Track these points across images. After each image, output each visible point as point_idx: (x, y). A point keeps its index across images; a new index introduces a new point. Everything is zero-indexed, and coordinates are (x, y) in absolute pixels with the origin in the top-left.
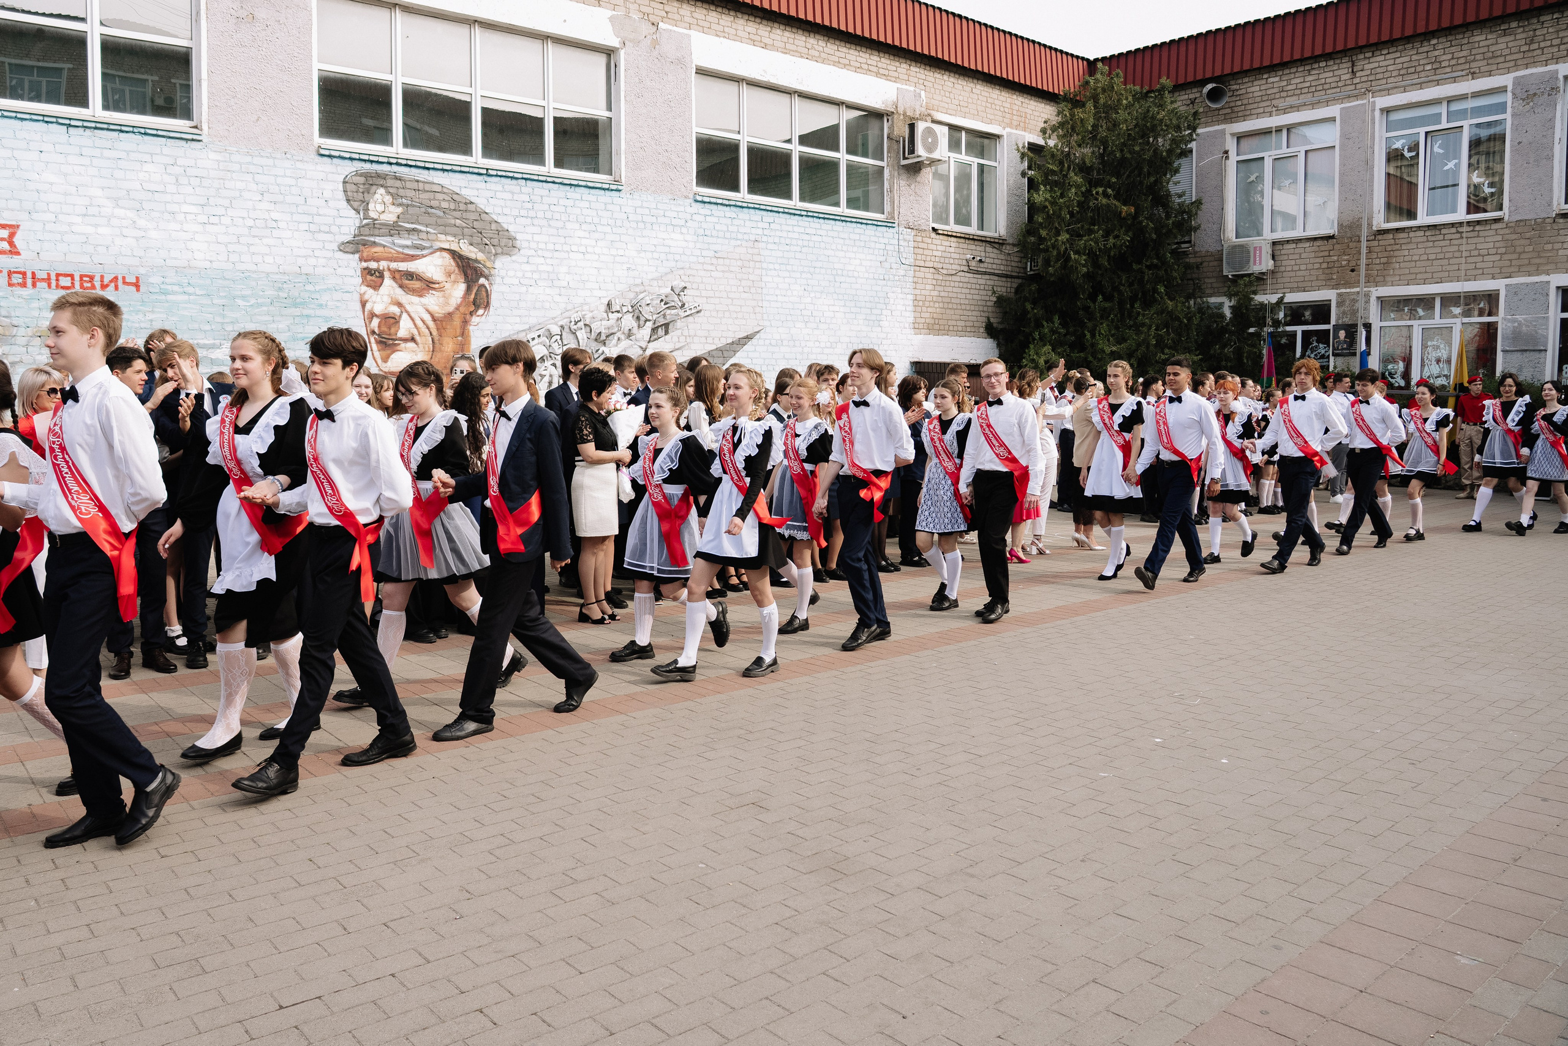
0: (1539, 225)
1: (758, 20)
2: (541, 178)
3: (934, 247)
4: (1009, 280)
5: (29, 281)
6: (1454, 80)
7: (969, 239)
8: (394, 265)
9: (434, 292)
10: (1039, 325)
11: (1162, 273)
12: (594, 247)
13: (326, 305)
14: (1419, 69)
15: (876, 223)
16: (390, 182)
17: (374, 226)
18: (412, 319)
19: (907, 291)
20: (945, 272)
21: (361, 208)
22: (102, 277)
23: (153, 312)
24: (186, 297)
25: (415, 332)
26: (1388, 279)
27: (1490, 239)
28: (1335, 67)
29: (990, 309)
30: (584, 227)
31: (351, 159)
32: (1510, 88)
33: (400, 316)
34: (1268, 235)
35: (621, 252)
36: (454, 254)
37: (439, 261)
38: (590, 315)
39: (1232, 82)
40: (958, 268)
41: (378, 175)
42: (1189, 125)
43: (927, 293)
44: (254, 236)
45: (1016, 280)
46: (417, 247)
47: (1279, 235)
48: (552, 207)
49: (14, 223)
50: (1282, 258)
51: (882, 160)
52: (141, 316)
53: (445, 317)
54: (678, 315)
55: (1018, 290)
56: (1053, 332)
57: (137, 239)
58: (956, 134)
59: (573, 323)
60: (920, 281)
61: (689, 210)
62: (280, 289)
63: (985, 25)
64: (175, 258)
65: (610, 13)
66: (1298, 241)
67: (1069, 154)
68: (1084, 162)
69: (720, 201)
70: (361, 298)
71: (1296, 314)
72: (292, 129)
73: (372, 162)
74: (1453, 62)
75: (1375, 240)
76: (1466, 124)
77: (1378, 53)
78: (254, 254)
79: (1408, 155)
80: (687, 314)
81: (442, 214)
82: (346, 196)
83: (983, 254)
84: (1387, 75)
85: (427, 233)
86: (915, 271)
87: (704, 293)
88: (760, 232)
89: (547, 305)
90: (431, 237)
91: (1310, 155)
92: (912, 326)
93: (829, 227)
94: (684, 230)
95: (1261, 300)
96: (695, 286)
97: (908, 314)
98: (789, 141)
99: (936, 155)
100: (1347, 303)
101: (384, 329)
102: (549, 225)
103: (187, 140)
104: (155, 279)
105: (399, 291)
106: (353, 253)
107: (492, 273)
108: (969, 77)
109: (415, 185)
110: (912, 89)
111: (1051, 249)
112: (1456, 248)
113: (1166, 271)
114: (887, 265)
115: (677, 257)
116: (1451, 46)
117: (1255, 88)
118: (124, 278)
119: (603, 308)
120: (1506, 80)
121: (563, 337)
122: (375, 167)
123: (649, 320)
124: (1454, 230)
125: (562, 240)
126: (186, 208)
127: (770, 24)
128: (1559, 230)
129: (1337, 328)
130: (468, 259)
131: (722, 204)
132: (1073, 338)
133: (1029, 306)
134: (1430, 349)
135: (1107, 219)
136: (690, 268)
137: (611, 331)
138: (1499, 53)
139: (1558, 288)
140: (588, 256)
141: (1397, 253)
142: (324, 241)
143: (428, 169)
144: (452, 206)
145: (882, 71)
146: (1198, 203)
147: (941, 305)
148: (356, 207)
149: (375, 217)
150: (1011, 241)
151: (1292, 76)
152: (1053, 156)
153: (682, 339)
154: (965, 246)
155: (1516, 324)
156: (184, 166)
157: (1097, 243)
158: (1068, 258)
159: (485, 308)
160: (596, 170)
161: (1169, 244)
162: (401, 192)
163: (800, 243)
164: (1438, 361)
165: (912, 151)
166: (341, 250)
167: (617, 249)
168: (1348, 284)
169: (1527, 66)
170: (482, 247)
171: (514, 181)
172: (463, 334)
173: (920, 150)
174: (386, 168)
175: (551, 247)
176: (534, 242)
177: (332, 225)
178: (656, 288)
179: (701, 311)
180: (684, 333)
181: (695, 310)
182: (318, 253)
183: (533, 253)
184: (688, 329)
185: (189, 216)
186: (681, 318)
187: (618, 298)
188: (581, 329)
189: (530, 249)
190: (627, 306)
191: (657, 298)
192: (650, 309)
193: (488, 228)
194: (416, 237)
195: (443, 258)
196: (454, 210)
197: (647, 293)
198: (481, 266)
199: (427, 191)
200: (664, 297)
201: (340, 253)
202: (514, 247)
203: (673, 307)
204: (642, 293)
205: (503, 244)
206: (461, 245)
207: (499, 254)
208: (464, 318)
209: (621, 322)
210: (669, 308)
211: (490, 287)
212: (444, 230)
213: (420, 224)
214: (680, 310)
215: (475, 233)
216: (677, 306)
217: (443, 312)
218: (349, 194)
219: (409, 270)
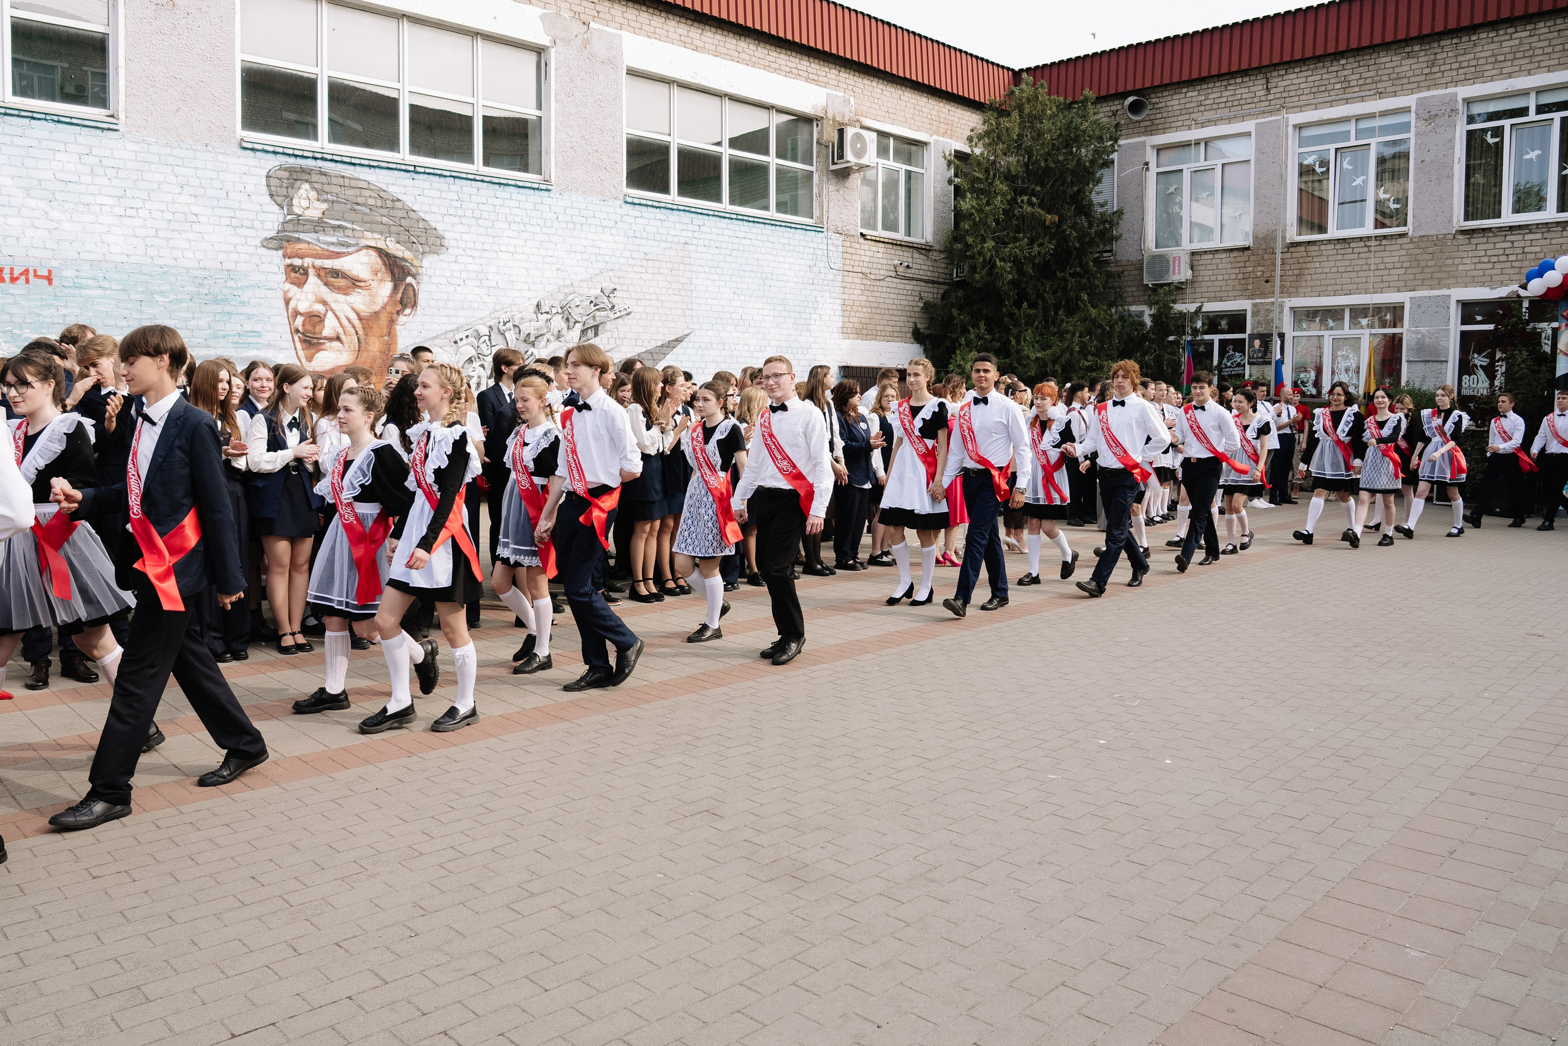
0: (1440, 241)
1: (689, 22)
2: (470, 176)
3: (862, 252)
4: (935, 286)
6: (1362, 99)
7: (896, 245)
8: (319, 263)
9: (360, 290)
10: (965, 331)
11: (1084, 281)
12: (523, 247)
13: (249, 303)
14: (1330, 87)
15: (805, 227)
16: (315, 178)
17: (298, 222)
18: (338, 318)
19: (835, 295)
20: (873, 277)
21: (285, 204)
22: (12, 269)
23: (66, 306)
24: (101, 292)
25: (341, 331)
26: (1300, 290)
27: (1395, 254)
28: (1251, 84)
29: (917, 315)
30: (513, 226)
31: (275, 153)
32: (1413, 109)
33: (325, 315)
34: (1187, 246)
35: (550, 253)
36: (380, 252)
37: (365, 259)
38: (519, 315)
39: (1152, 96)
40: (886, 273)
41: (303, 170)
42: (1111, 137)
43: (856, 298)
44: (173, 230)
45: (942, 287)
46: (342, 244)
47: (1197, 246)
48: (481, 206)
50: (1199, 268)
51: (811, 164)
52: (53, 311)
53: (371, 316)
54: (608, 316)
55: (944, 296)
56: (979, 337)
57: (49, 231)
58: (884, 141)
59: (502, 324)
60: (848, 285)
61: (619, 211)
62: (200, 285)
63: (914, 33)
64: (91, 252)
65: (540, 11)
66: (1216, 252)
67: (994, 162)
68: (1009, 171)
69: (650, 203)
70: (285, 295)
71: (1213, 323)
72: (213, 120)
73: (296, 156)
74: (1361, 82)
75: (1288, 252)
76: (1373, 142)
77: (1291, 71)
78: (173, 248)
79: (1319, 170)
80: (616, 316)
81: (368, 211)
82: (270, 190)
83: (910, 260)
84: (1300, 92)
85: (353, 230)
86: (843, 276)
87: (634, 295)
88: (690, 234)
89: (476, 305)
90: (357, 234)
91: (1227, 168)
92: (840, 330)
93: (759, 231)
94: (614, 231)
95: (1180, 309)
96: (625, 288)
97: (836, 318)
98: (719, 144)
99: (864, 161)
100: (1262, 312)
101: (309, 327)
102: (478, 225)
103: (103, 129)
104: (69, 273)
105: (324, 289)
106: (276, 249)
107: (420, 272)
108: (897, 84)
109: (341, 181)
110: (841, 94)
111: (977, 256)
112: (1364, 261)
113: (1088, 279)
114: (816, 270)
115: (607, 259)
116: (1359, 66)
117: (1174, 102)
118: (35, 271)
119: (533, 308)
120: (1408, 100)
121: (492, 338)
122: (300, 161)
123: (579, 322)
124: (1362, 244)
125: (491, 239)
126: (101, 200)
127: (701, 26)
128: (1458, 246)
129: (1252, 337)
130: (395, 257)
131: (652, 206)
132: (998, 344)
133: (955, 312)
134: (1340, 359)
135: (1031, 226)
136: (620, 269)
137: (540, 332)
138: (1403, 75)
139: (1458, 301)
140: (517, 256)
141: (1308, 266)
142: (246, 237)
143: (354, 164)
144: (379, 203)
145: (811, 76)
146: (1120, 213)
147: (869, 310)
148: (279, 202)
149: (299, 213)
150: (937, 247)
151: (1210, 91)
152: (979, 164)
153: (612, 341)
154: (893, 252)
155: (1420, 336)
156: (99, 156)
157: (1022, 250)
158: (994, 265)
159: (413, 307)
160: (525, 169)
161: (1091, 253)
162: (327, 188)
163: (730, 246)
164: (1347, 370)
165: (841, 156)
166: (264, 246)
167: (547, 249)
168: (1263, 295)
169: (1429, 88)
170: (409, 245)
171: (442, 179)
172: (389, 334)
173: (849, 156)
174: (310, 163)
175: (479, 246)
176: (462, 241)
177: (254, 220)
178: (586, 289)
179: (631, 313)
180: (614, 335)
181: (625, 312)
182: (240, 249)
183: (461, 252)
184: (618, 332)
185: (105, 208)
186: (611, 320)
187: (547, 299)
188: (510, 330)
189: (458, 248)
190: (557, 307)
191: (586, 299)
192: (580, 310)
193: (415, 226)
194: (341, 234)
195: (369, 255)
196: (381, 207)
197: (577, 295)
198: (407, 264)
199: (354, 187)
200: (594, 299)
201: (263, 249)
202: (442, 246)
203: (603, 308)
204: (571, 294)
205: (430, 243)
206: (388, 243)
207: (427, 253)
208: (391, 317)
209: (550, 323)
210: (598, 310)
211: (418, 286)
212: (370, 228)
213: (345, 221)
214: (610, 312)
215: (402, 231)
216: (606, 308)
217: (369, 311)
218: (273, 188)
219: (335, 267)
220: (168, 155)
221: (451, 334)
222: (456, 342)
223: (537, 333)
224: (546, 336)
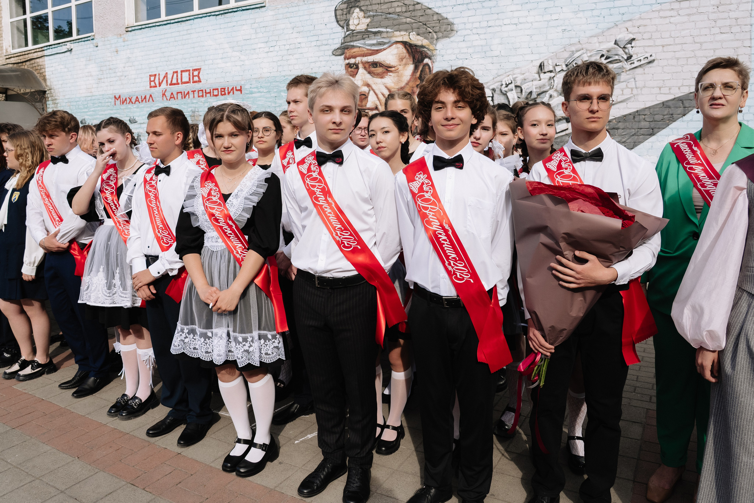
5: (204, 94)
8: (365, 59)
9: (391, 74)
12: (526, 17)
16: (362, 3)
17: (353, 35)
22: (228, 88)
24: (261, 94)
25: (378, 103)
33: (369, 93)
35: (554, 17)
36: (405, 44)
37: (395, 51)
38: (522, 77)
44: (290, 55)
46: (380, 44)
49: (198, 68)
53: (399, 90)
54: (623, 67)
59: (504, 86)
64: (255, 74)
78: (289, 65)
80: (633, 66)
81: (396, 17)
85: (387, 32)
87: (659, 42)
90: (389, 35)
96: (646, 36)
105: (368, 76)
106: (341, 55)
107: (434, 54)
109: (378, 1)
119: (536, 69)
121: (494, 98)
125: (495, 16)
130: (416, 46)
136: (641, 18)
140: (520, 26)
142: (324, 51)
144: (404, 9)
149: (354, 29)
153: (627, 92)
162: (370, 8)
166: (334, 54)
167: (551, 15)
170: (427, 35)
175: (484, 24)
176: (469, 23)
177: (329, 39)
178: (597, 44)
179: (654, 60)
180: (630, 85)
181: (646, 61)
182: (321, 59)
183: (469, 32)
184: (635, 81)
185: (261, 50)
186: (626, 71)
187: (552, 59)
188: (512, 90)
189: (466, 29)
190: (561, 65)
191: (596, 54)
193: (430, 20)
194: (379, 37)
195: (398, 48)
196: (406, 12)
197: (584, 51)
198: (425, 49)
199: (387, 3)
200: (607, 52)
201: (334, 56)
202: (452, 30)
203: (617, 60)
204: (579, 51)
205: (443, 30)
206: (411, 36)
207: (440, 38)
208: (412, 90)
209: (554, 81)
210: (610, 62)
211: (432, 64)
212: (399, 28)
213: (382, 27)
214: (625, 62)
215: (421, 25)
216: (621, 59)
217: (398, 87)
218: (338, 17)
219: (375, 60)
220: (287, 12)
223: (539, 91)
224: (548, 92)
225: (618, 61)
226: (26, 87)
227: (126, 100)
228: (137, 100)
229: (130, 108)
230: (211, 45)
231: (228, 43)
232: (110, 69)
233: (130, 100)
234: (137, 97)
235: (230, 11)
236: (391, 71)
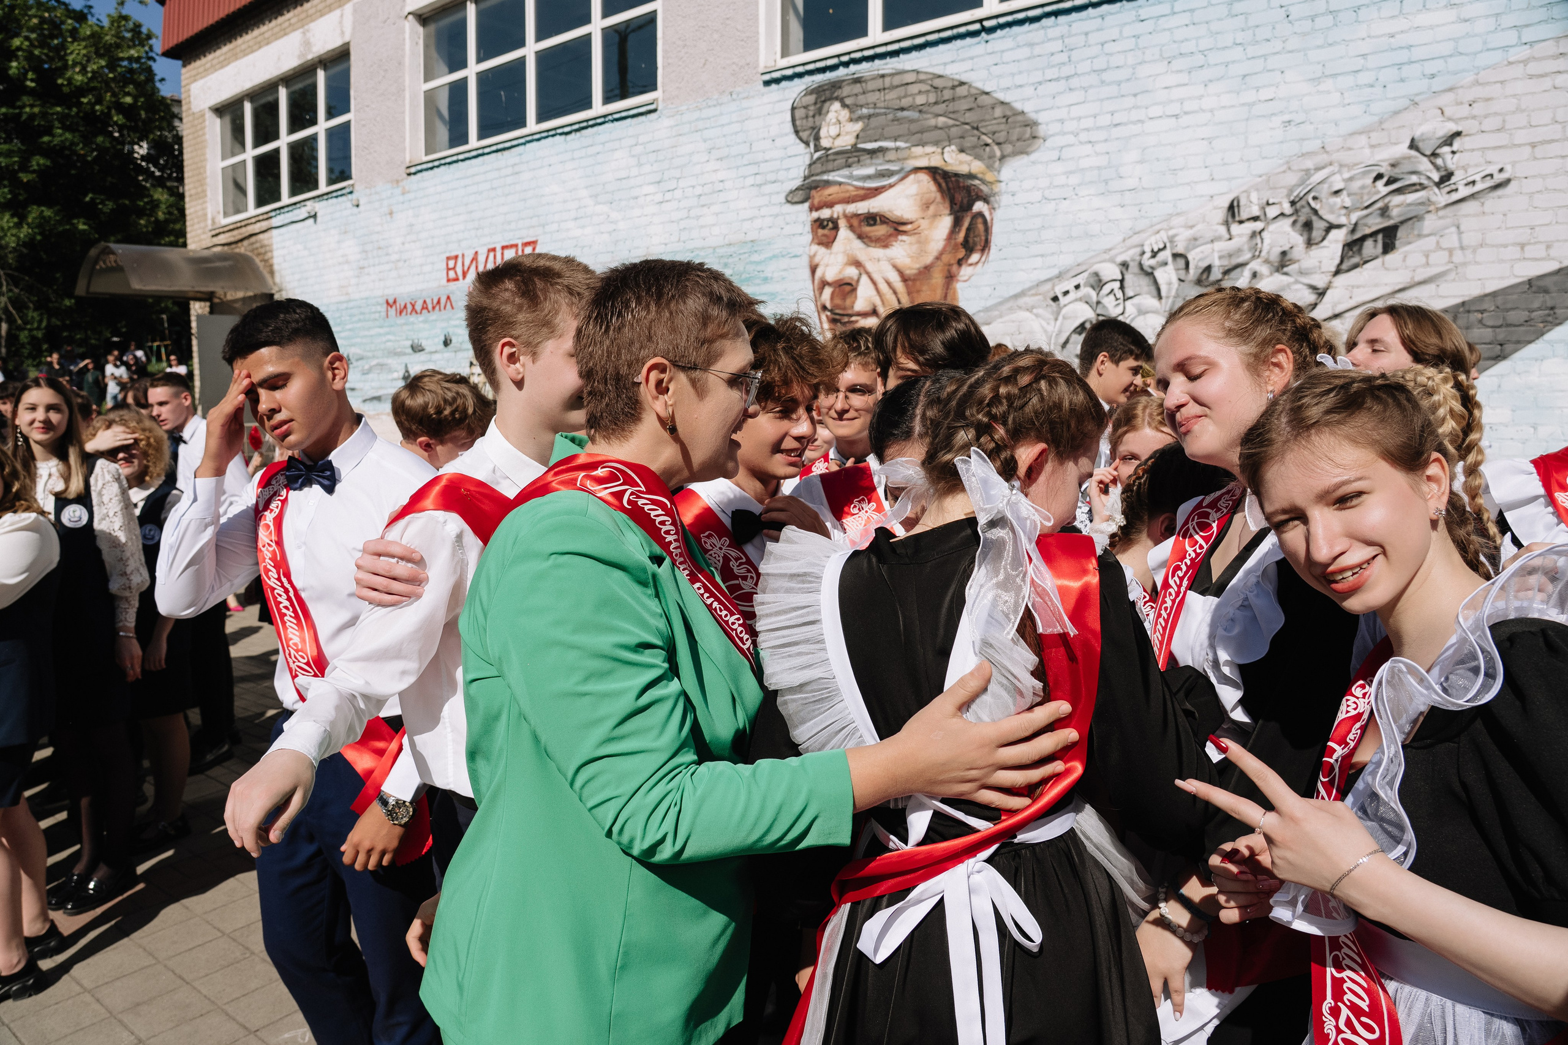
8: (852, 208)
12: (1201, 97)
13: (772, 278)
16: (847, 90)
17: (827, 158)
18: (874, 283)
25: (877, 301)
30: (1177, 64)
33: (858, 281)
35: (1265, 94)
36: (933, 172)
37: (914, 189)
38: (1189, 233)
44: (703, 206)
46: (882, 175)
54: (1428, 202)
59: (1148, 254)
70: (811, 262)
80: (1455, 196)
81: (916, 115)
85: (897, 149)
87: (1524, 136)
89: (1095, 228)
90: (901, 154)
96: (1489, 124)
101: (838, 301)
102: (1103, 82)
105: (858, 244)
106: (802, 202)
109: (879, 83)
115: (1430, 68)
119: (1221, 214)
121: (1127, 283)
123: (1339, 226)
125: (1129, 101)
130: (956, 175)
136: (1476, 83)
140: (1185, 120)
142: (770, 194)
144: (932, 98)
149: (829, 145)
153: (1441, 257)
156: (644, 143)
159: (983, 250)
162: (862, 99)
166: (788, 202)
167: (1258, 89)
170: (979, 150)
175: (1105, 120)
176: (1073, 119)
177: (778, 170)
178: (1367, 151)
179: (1508, 181)
180: (1445, 243)
181: (1489, 183)
182: (764, 211)
183: (1071, 139)
184: (1460, 233)
185: (649, 198)
186: (1438, 209)
187: (1257, 190)
188: (1166, 264)
189: (1064, 134)
190: (1280, 203)
191: (1364, 173)
192: (1345, 200)
193: (987, 117)
194: (880, 161)
196: (936, 103)
197: (1335, 168)
198: (976, 182)
199: (897, 87)
200: (1389, 168)
201: (788, 206)
202: (1034, 137)
203: (1414, 185)
204: (1323, 168)
205: (1015, 138)
206: (946, 156)
207: (1009, 156)
208: (949, 271)
209: (1262, 239)
210: (1399, 191)
211: (991, 214)
212: (921, 140)
213: (886, 139)
214: (1436, 190)
215: (967, 131)
216: (1425, 182)
217: (918, 266)
218: (798, 123)
219: (872, 211)
220: (697, 120)
221: (1048, 286)
222: (1055, 299)
223: (1228, 263)
224: (1248, 267)
225: (1418, 187)
226: (236, 289)
227: (405, 307)
228: (425, 307)
229: (413, 323)
230: (556, 194)
231: (587, 187)
232: (379, 248)
233: (413, 306)
234: (425, 302)
235: (591, 123)
236: (904, 232)
